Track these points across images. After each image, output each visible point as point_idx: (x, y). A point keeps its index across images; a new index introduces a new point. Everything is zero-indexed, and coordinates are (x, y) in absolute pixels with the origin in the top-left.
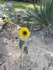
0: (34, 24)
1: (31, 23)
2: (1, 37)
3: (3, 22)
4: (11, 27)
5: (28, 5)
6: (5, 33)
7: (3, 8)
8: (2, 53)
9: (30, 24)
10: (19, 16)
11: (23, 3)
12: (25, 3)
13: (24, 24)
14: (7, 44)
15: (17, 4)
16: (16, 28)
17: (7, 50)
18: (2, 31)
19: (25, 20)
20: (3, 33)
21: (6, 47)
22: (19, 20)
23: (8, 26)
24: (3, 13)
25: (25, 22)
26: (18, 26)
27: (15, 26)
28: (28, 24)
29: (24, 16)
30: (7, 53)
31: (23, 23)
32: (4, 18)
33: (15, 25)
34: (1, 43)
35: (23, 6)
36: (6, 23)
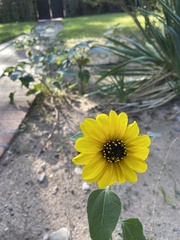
0: (145, 81)
1: (131, 79)
2: (23, 157)
3: (28, 94)
4: (59, 108)
5: (109, 21)
6: (37, 137)
7: (23, 46)
8: (30, 230)
9: (128, 83)
10: (82, 62)
11: (94, 17)
13: (105, 91)
14: (44, 182)
16: (75, 108)
17: (48, 211)
18: (27, 130)
19: (108, 74)
20: (28, 136)
21: (42, 196)
22: (85, 76)
23: (46, 106)
24: (25, 63)
25: (109, 80)
26: (83, 100)
27: (73, 101)
28: (122, 88)
29: (101, 61)
30: (47, 230)
31: (99, 88)
32: (27, 80)
33: (73, 96)
34: (23, 183)
35: (94, 27)
36: (38, 96)
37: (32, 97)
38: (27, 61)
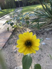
1: (41, 23)
2: (11, 45)
3: (12, 28)
4: (21, 31)
6: (14, 40)
7: (11, 15)
8: (11, 66)
11: (31, 6)
12: (33, 6)
14: (16, 52)
15: (25, 8)
16: (25, 31)
19: (34, 22)
20: (12, 39)
22: (28, 22)
23: (17, 31)
26: (27, 29)
27: (25, 30)
28: (38, 25)
29: (33, 18)
30: (16, 66)
32: (12, 24)
33: (25, 28)
34: (10, 52)
35: (31, 9)
36: (15, 28)
37: (13, 29)
38: (12, 19)
